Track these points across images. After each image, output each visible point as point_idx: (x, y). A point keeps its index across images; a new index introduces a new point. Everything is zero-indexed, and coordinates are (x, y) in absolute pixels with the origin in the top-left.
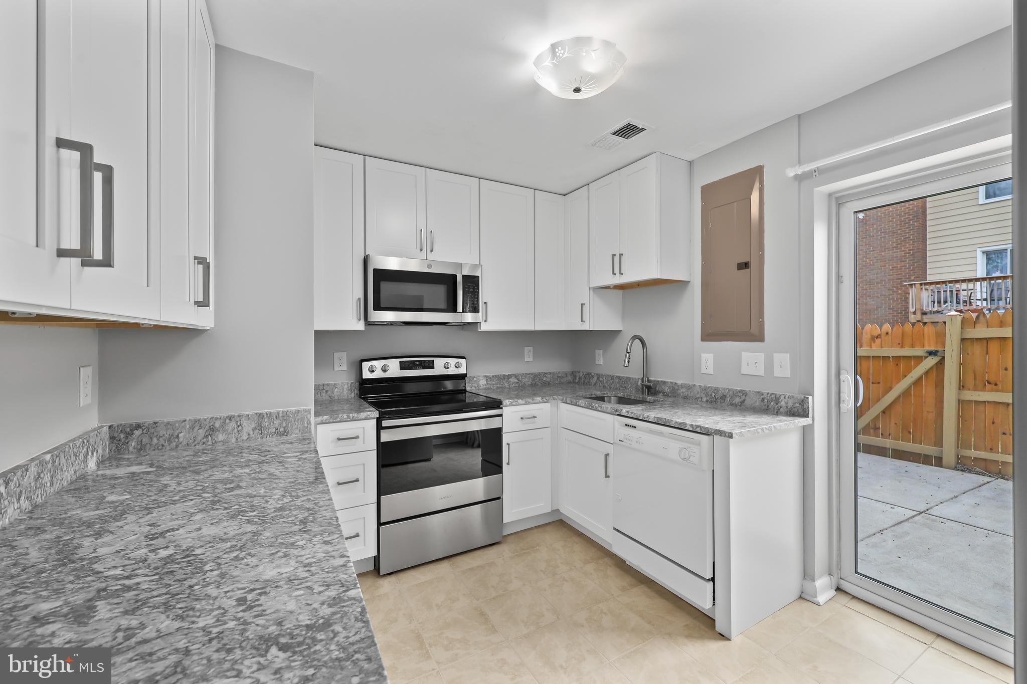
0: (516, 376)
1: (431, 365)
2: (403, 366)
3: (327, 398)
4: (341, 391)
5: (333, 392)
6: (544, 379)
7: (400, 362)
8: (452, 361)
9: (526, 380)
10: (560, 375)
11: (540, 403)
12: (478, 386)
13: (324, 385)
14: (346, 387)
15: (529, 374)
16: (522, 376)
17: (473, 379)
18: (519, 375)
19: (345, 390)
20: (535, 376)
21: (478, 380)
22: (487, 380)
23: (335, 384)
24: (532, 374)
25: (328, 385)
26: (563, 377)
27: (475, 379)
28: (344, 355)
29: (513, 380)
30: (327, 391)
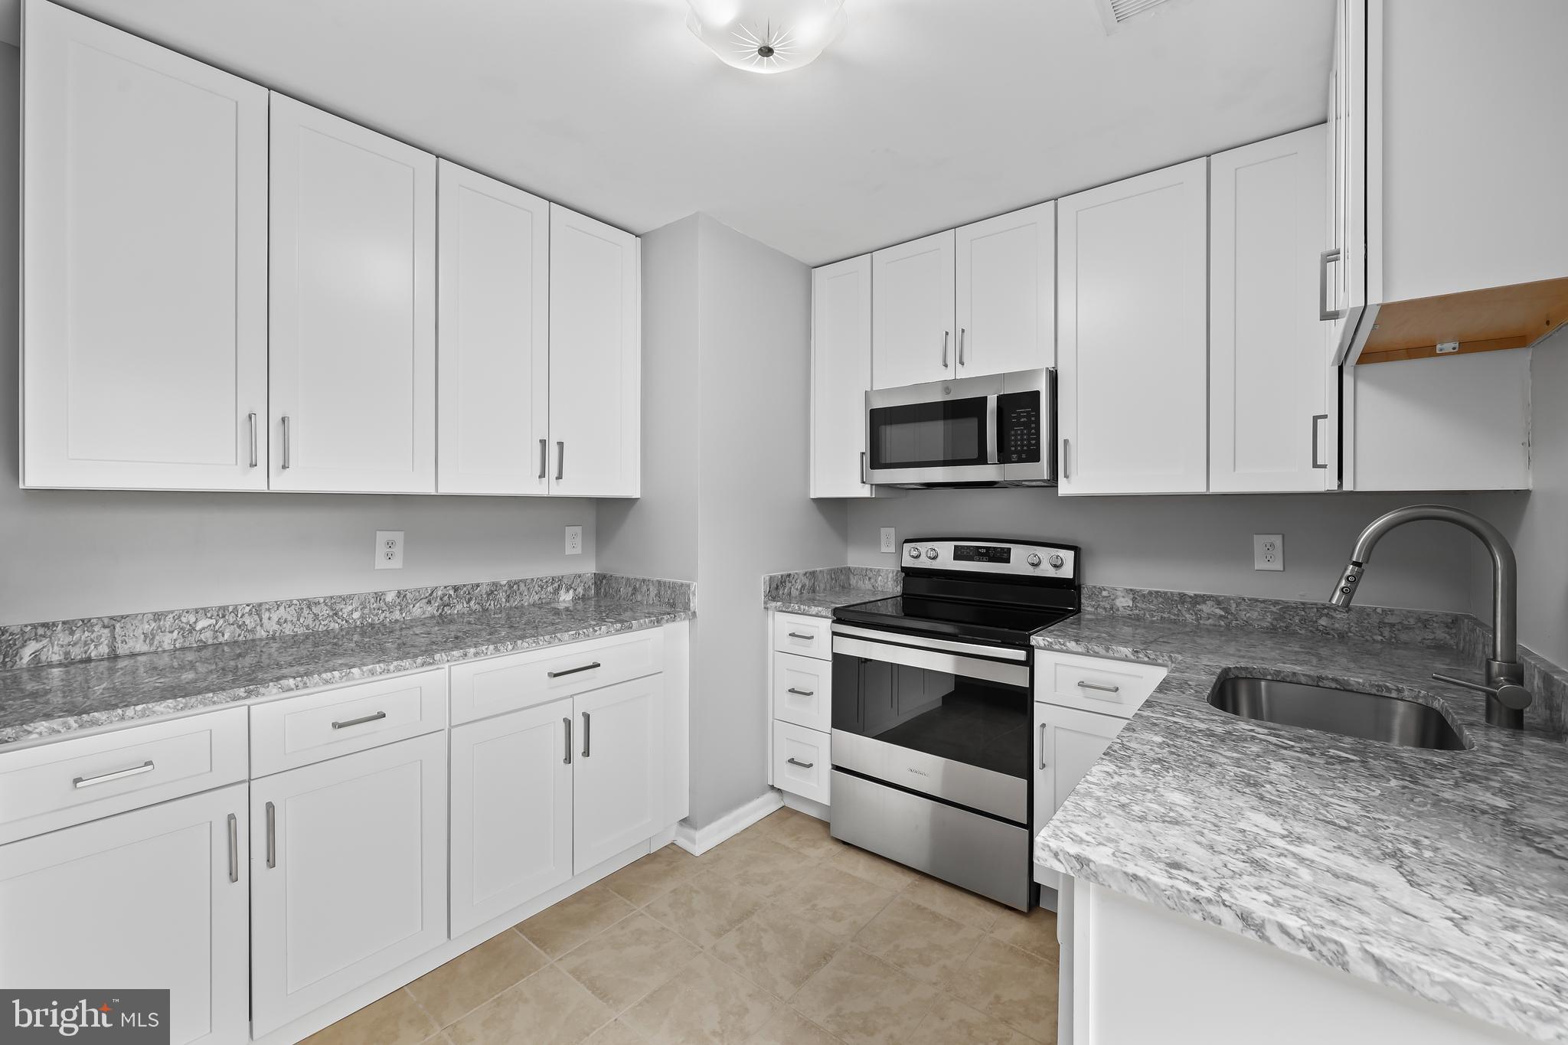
0: (1218, 601)
1: (1004, 557)
2: (959, 554)
3: (870, 587)
4: (886, 581)
5: (876, 581)
6: (1323, 621)
7: (955, 546)
8: (1044, 553)
9: (1255, 615)
10: (1390, 619)
11: (1126, 659)
12: (1112, 609)
13: (867, 569)
14: (891, 575)
15: (1264, 602)
16: (1238, 605)
17: (1100, 593)
18: (1229, 599)
19: (890, 580)
20: (1286, 609)
21: (1112, 597)
22: (1134, 600)
23: (879, 570)
24: (1276, 603)
25: (871, 570)
26: (1408, 628)
27: (1105, 593)
28: (892, 531)
29: (1207, 608)
30: (870, 578)
